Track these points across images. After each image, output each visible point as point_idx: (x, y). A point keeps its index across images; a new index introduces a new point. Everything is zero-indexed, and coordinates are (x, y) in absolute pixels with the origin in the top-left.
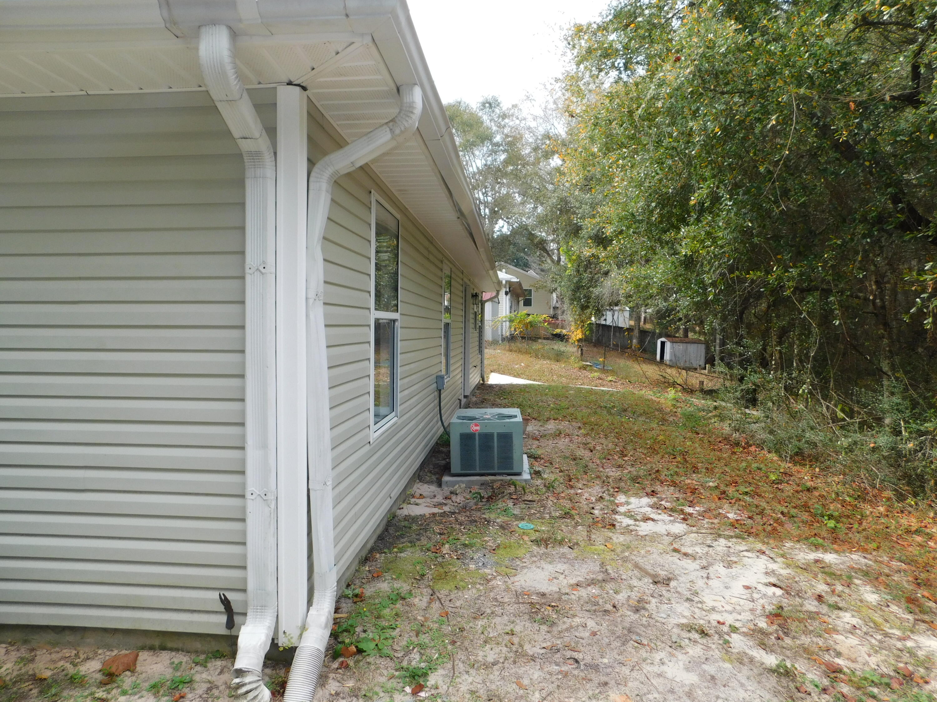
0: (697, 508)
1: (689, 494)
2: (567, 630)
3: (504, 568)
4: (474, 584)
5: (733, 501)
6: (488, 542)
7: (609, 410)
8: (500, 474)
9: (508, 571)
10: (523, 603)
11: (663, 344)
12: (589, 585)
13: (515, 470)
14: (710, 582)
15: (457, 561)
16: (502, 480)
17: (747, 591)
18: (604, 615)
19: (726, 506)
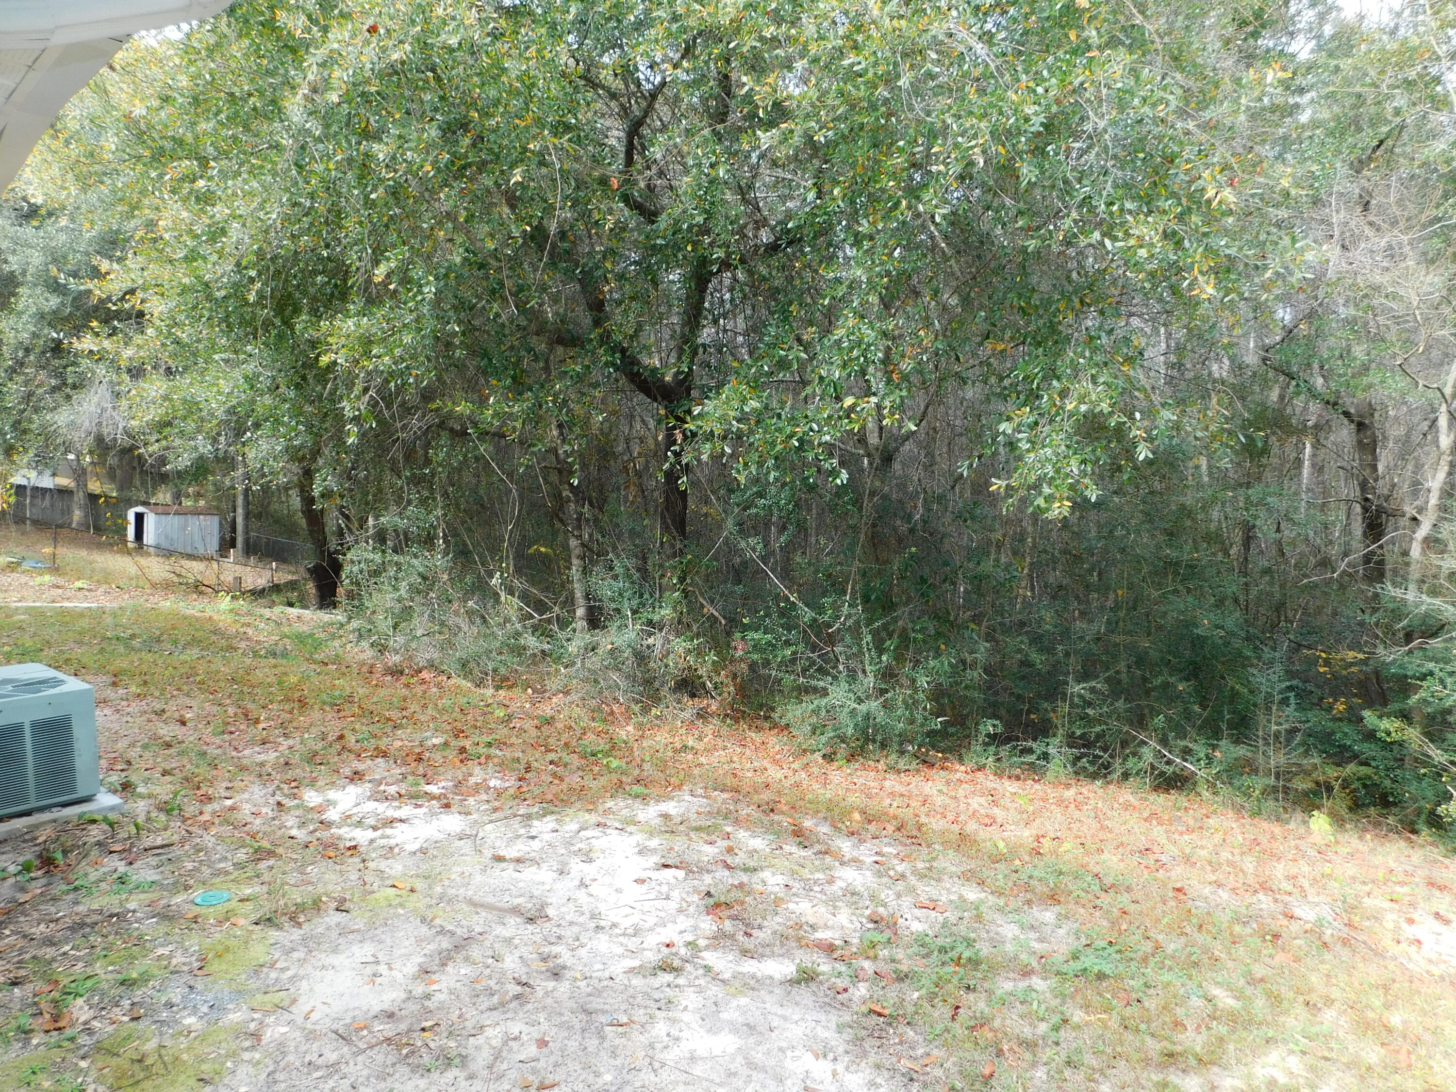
0: (443, 784)
1: (413, 764)
2: (497, 1056)
3: (259, 997)
4: (233, 1055)
5: (483, 760)
6: (170, 957)
7: (127, 642)
8: (41, 809)
9: (277, 998)
10: (371, 1047)
11: (139, 518)
12: (444, 965)
13: (81, 793)
14: (591, 890)
15: (141, 1025)
16: (55, 821)
17: (645, 887)
18: (521, 1005)
19: (477, 770)
